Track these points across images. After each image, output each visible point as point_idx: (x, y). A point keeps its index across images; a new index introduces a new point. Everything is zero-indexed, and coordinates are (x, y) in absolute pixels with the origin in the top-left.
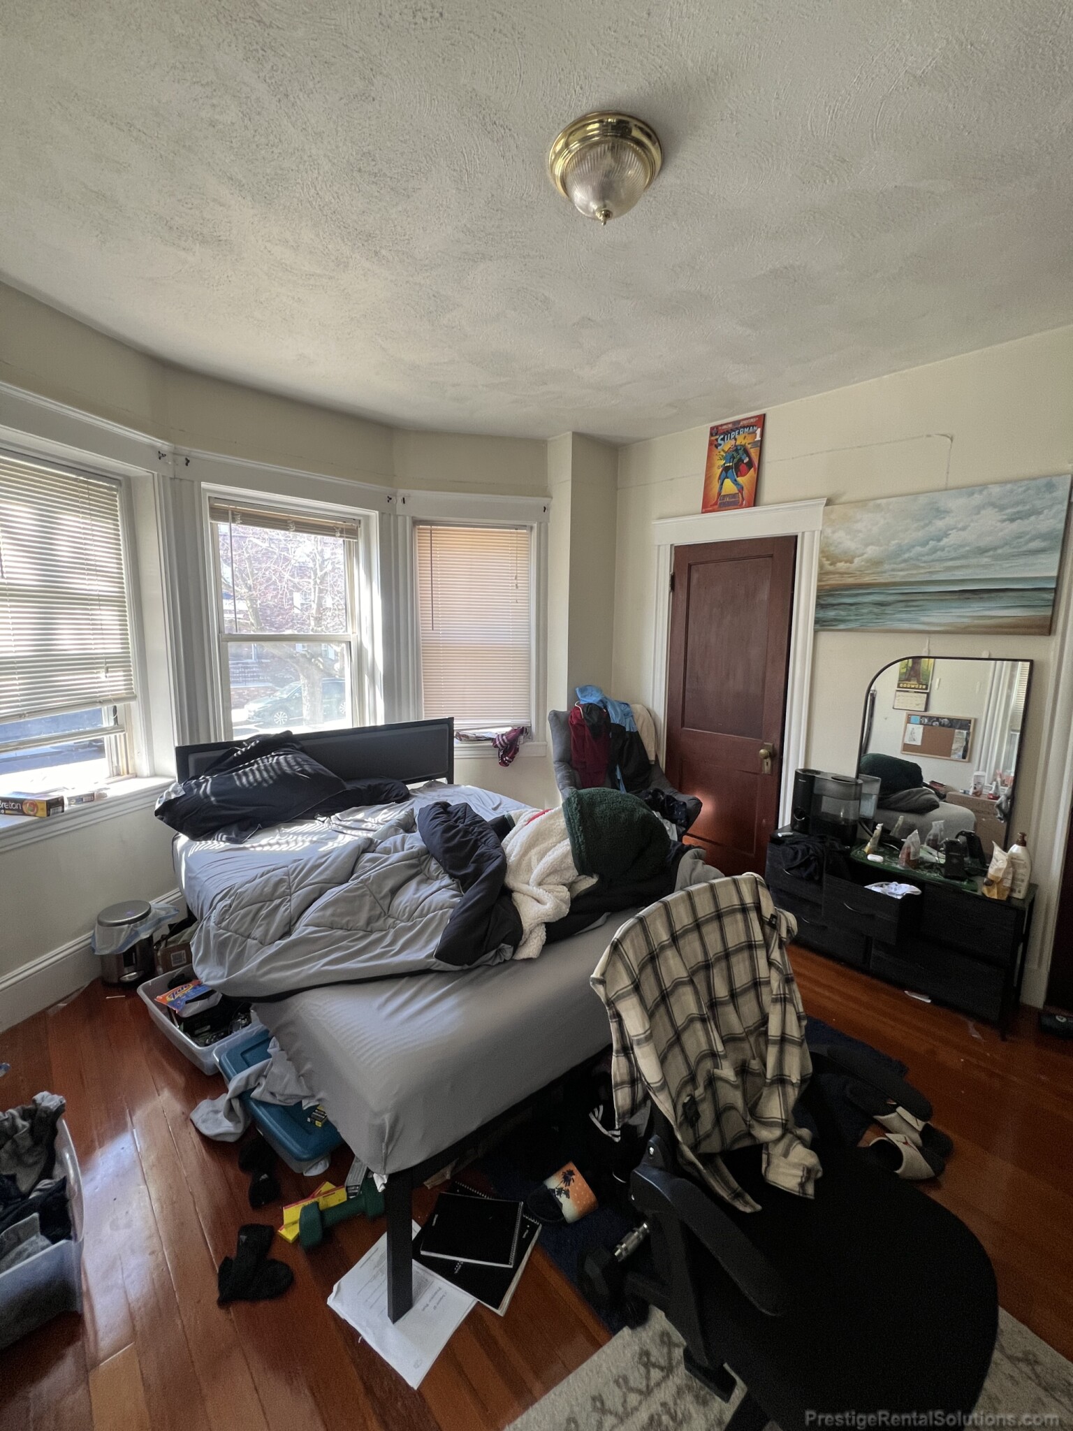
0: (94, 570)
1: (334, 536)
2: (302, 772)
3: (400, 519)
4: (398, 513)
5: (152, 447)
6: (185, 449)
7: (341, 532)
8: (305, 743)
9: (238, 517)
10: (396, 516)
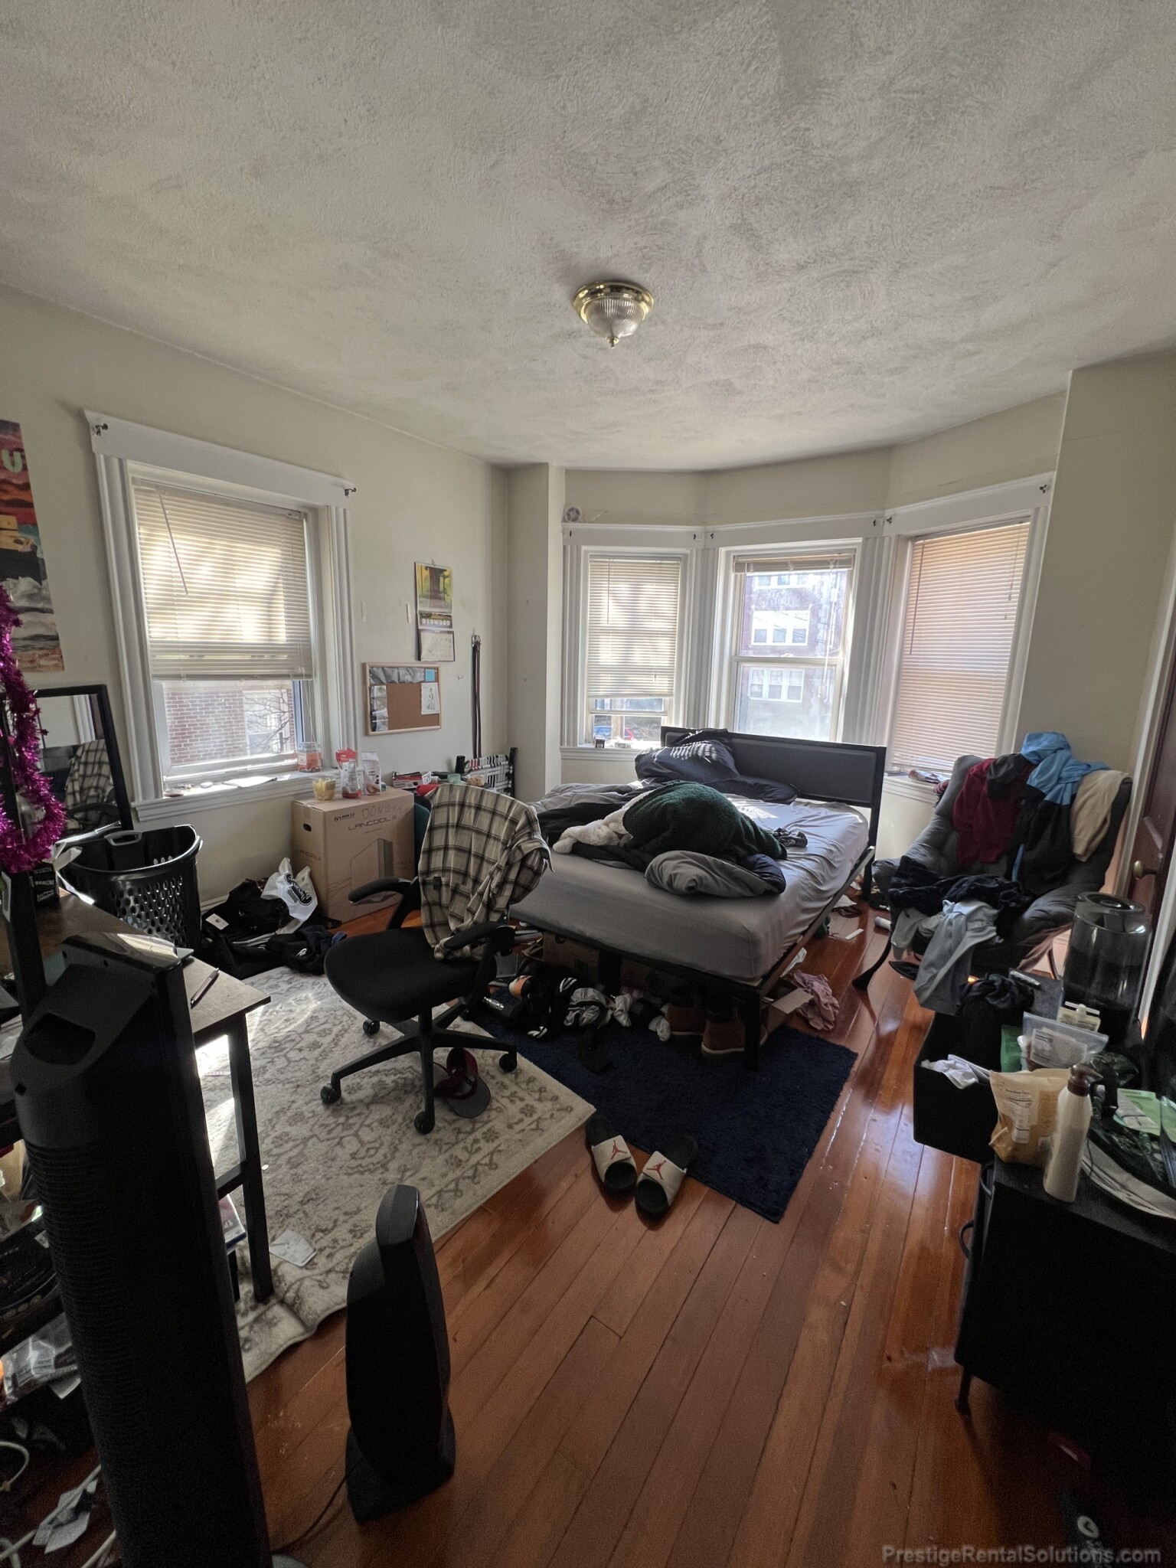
0: (658, 615)
1: (828, 568)
2: (709, 757)
3: (887, 539)
4: (884, 535)
5: (689, 533)
6: (711, 528)
7: (835, 563)
8: (735, 740)
9: (752, 567)
10: (883, 538)
